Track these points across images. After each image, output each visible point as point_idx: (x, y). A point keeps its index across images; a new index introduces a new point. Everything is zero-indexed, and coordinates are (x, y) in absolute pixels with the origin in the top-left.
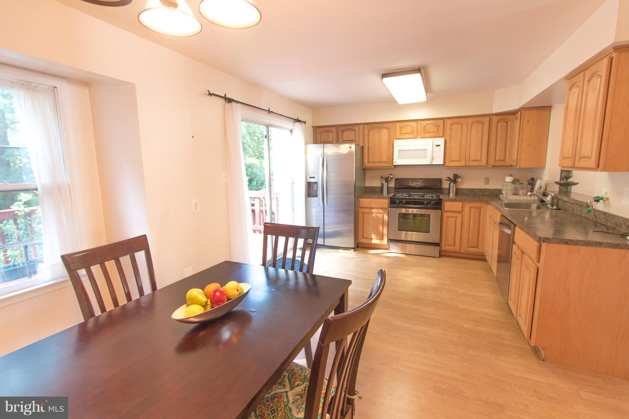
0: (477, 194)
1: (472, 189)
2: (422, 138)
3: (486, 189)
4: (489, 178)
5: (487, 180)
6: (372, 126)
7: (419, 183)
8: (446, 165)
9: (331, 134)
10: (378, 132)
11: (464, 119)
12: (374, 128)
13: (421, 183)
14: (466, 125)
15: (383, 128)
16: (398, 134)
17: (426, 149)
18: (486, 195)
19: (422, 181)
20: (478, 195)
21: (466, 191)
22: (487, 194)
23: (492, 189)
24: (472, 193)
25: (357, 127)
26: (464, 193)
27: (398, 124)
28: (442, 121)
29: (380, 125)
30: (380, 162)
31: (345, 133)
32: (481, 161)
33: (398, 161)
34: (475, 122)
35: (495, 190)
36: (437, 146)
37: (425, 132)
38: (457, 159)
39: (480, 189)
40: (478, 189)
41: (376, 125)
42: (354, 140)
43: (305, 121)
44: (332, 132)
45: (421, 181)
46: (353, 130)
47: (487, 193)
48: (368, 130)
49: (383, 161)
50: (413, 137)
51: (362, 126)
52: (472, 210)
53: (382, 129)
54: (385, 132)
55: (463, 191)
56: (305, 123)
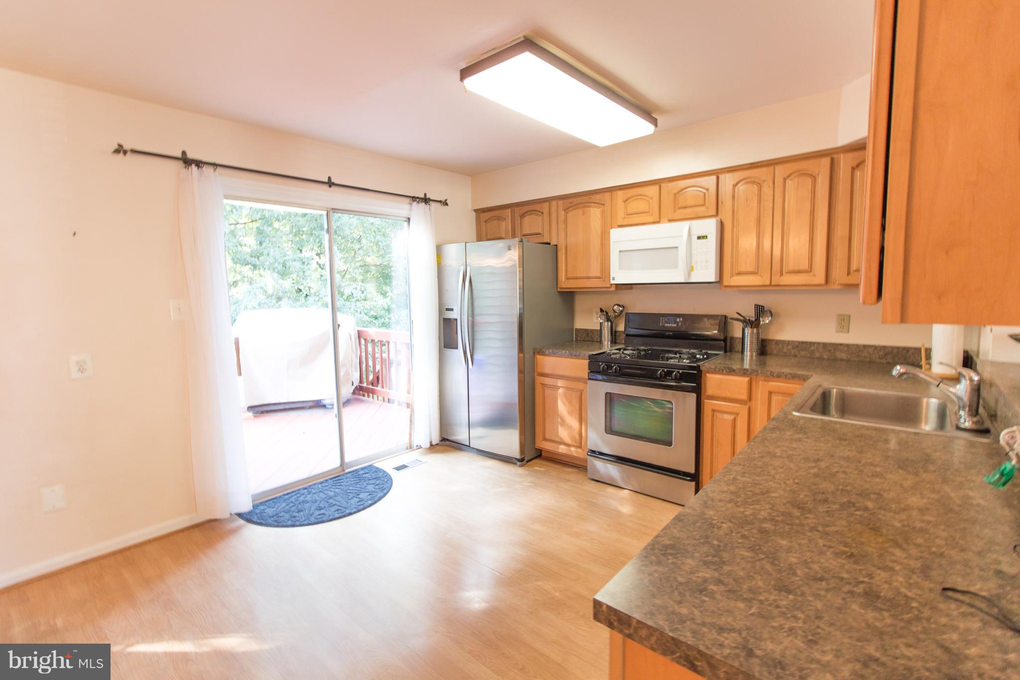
0: (817, 355)
1: (803, 343)
2: (670, 221)
3: (841, 345)
4: (849, 316)
5: (844, 322)
6: (571, 203)
7: (675, 325)
8: (725, 283)
9: (504, 223)
10: (583, 214)
11: (764, 170)
12: (576, 205)
13: (678, 325)
14: (771, 185)
15: (593, 204)
16: (621, 214)
17: (677, 247)
18: (842, 360)
19: (681, 319)
20: (821, 359)
21: (790, 347)
22: (845, 358)
23: (857, 346)
24: (803, 353)
25: (546, 205)
26: (785, 353)
27: (620, 194)
28: (714, 178)
29: (585, 199)
30: (588, 278)
31: (526, 219)
32: (812, 274)
33: (619, 275)
34: (795, 175)
35: (865, 346)
36: (699, 238)
37: (677, 209)
38: (750, 269)
39: (825, 345)
40: (819, 343)
41: (579, 200)
42: (541, 234)
43: (446, 200)
44: (505, 219)
45: (678, 320)
46: (540, 212)
47: (843, 356)
48: (564, 210)
49: (592, 275)
50: (652, 220)
51: (554, 203)
52: (775, 398)
53: (590, 207)
54: (595, 214)
55: (780, 346)
56: (447, 204)
